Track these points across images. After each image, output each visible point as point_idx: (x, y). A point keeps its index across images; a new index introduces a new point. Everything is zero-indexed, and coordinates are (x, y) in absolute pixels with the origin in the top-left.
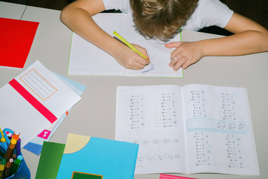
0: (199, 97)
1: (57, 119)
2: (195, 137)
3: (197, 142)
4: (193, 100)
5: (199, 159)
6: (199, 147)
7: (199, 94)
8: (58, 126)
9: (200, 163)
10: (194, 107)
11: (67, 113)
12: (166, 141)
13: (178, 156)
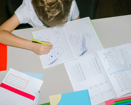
0: (109, 55)
1: (35, 97)
2: (115, 77)
3: (117, 80)
4: (106, 58)
5: (122, 88)
6: (119, 81)
7: (108, 54)
8: (37, 101)
9: (123, 90)
10: (108, 61)
11: (39, 92)
12: (101, 84)
13: (110, 90)
